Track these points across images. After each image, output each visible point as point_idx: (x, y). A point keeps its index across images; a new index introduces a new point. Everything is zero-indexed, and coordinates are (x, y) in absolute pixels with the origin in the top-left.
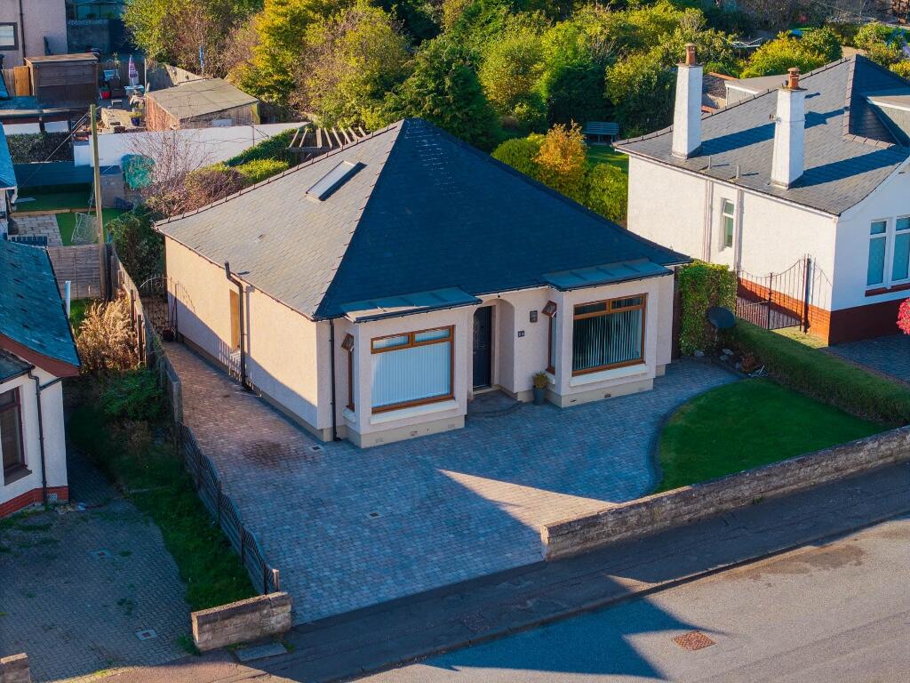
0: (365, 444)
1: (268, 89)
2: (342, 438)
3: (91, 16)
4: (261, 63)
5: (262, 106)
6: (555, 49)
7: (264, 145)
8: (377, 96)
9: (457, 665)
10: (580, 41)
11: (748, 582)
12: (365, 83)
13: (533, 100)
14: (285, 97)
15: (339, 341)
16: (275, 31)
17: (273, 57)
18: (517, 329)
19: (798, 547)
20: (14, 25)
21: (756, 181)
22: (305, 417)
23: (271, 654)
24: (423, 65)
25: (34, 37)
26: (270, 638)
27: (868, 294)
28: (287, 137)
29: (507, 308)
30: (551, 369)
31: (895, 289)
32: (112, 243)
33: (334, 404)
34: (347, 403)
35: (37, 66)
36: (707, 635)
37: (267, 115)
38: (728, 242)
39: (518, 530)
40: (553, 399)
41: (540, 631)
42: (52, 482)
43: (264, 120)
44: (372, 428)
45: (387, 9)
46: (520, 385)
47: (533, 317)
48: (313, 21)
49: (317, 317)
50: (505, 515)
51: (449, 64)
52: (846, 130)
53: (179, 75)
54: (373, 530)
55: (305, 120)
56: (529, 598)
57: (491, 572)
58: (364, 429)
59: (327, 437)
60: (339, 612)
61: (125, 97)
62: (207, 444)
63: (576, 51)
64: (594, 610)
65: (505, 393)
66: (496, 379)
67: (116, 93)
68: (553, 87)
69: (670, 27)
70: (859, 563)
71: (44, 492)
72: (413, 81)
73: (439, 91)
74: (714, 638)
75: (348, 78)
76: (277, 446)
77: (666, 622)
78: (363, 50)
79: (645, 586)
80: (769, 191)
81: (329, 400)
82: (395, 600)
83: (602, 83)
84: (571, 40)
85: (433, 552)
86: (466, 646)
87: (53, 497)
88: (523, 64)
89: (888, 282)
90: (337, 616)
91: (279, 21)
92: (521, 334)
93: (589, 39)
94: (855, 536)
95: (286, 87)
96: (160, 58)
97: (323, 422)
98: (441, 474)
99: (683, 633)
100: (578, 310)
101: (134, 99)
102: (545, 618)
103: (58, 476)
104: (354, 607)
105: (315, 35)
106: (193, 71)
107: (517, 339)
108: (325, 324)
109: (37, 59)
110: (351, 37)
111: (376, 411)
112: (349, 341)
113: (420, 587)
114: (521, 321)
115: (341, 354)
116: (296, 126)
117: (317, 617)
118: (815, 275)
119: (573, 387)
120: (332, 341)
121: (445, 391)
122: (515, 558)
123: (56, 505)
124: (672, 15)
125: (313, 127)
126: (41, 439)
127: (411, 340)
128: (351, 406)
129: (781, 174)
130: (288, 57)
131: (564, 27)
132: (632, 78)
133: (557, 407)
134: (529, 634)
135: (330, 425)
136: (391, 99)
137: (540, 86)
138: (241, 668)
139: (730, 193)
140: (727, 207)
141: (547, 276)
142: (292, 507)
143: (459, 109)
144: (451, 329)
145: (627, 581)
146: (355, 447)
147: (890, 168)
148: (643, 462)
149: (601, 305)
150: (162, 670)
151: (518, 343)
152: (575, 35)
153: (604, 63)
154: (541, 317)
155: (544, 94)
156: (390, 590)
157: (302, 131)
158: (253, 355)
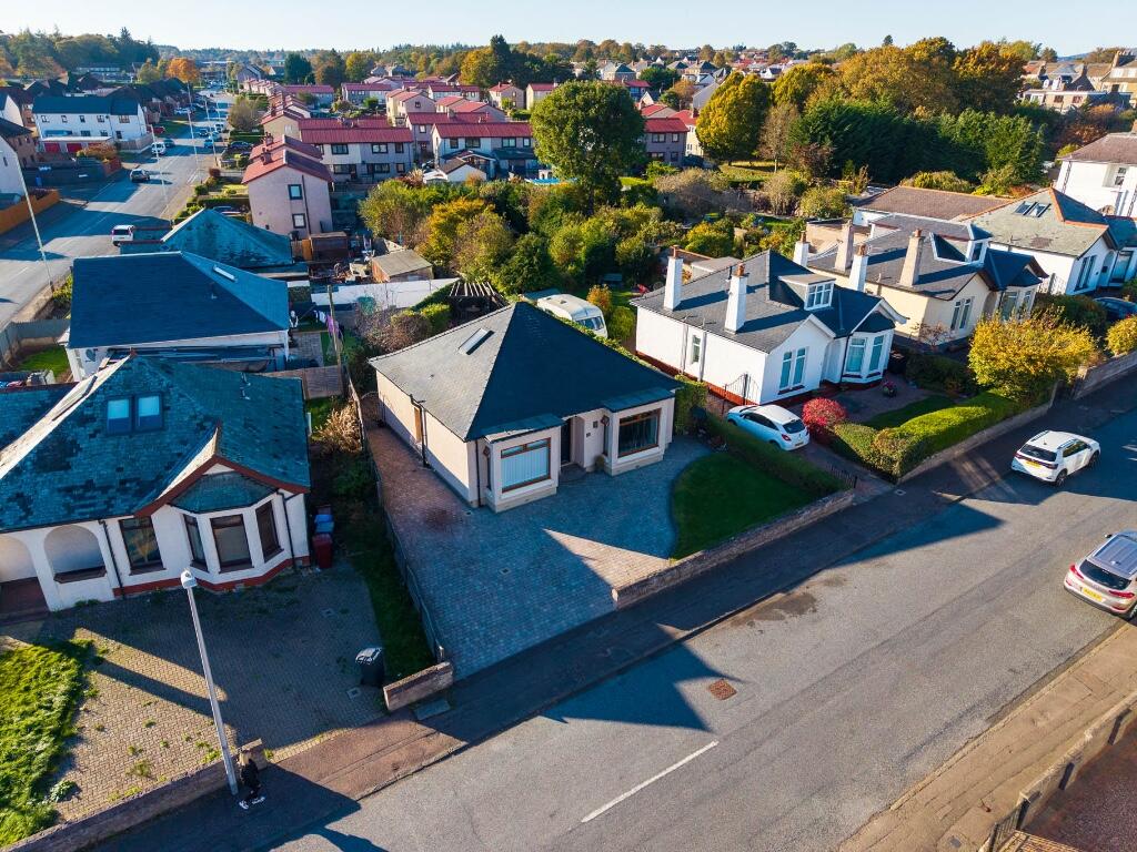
0: (497, 510)
1: (438, 258)
2: (484, 506)
3: (346, 208)
4: (433, 243)
5: (435, 268)
6: (588, 233)
7: (436, 294)
8: (497, 265)
9: (566, 716)
10: (602, 229)
11: (746, 629)
12: (490, 258)
13: (577, 262)
14: (447, 263)
15: (481, 451)
16: (438, 226)
17: (440, 241)
18: (586, 432)
19: (773, 594)
20: (304, 215)
21: (715, 327)
22: (462, 493)
23: (440, 711)
24: (522, 249)
25: (315, 223)
26: (438, 695)
27: (781, 393)
28: (448, 288)
29: (581, 421)
30: (605, 453)
31: (795, 389)
32: (346, 364)
33: (479, 486)
34: (486, 484)
35: (314, 240)
36: (730, 683)
37: (438, 274)
38: (696, 359)
39: (596, 583)
40: (607, 470)
41: (619, 678)
42: (298, 554)
43: (437, 277)
44: (501, 500)
45: (500, 215)
46: (587, 463)
47: (595, 425)
48: (460, 221)
49: (467, 440)
50: (586, 568)
51: (536, 249)
52: (768, 297)
53: (391, 246)
54: (506, 586)
55: (458, 276)
56: (609, 647)
57: (583, 622)
58: (497, 502)
59: (475, 505)
60: (485, 666)
61: (362, 256)
62: (401, 512)
63: (600, 235)
64: (652, 657)
65: (578, 466)
66: (573, 458)
67: (357, 254)
68: (588, 255)
69: (646, 218)
70: (815, 611)
71: (293, 561)
72: (516, 258)
73: (531, 265)
74: (735, 686)
75: (480, 254)
76: (444, 512)
77: (700, 670)
78: (488, 240)
79: (682, 634)
80: (724, 335)
81: (476, 484)
82: (522, 652)
83: (613, 252)
84: (598, 228)
85: (543, 604)
86: (571, 696)
87: (300, 563)
88: (573, 242)
89: (791, 385)
90: (484, 670)
91: (442, 221)
92: (588, 435)
93: (607, 228)
94: (806, 583)
95: (447, 258)
96: (380, 235)
97: (472, 497)
98: (546, 534)
99: (712, 681)
100: (622, 421)
101: (367, 258)
102: (621, 666)
103: (302, 550)
104: (495, 661)
105: (462, 230)
106: (398, 243)
107: (586, 438)
108: (473, 443)
109: (314, 236)
110: (481, 232)
111: (505, 490)
112: (487, 452)
113: (536, 639)
114: (588, 428)
115: (483, 459)
116: (453, 281)
117: (470, 673)
118: (751, 385)
119: (619, 463)
120: (477, 451)
121: (544, 474)
122: (597, 610)
123: (301, 568)
124: (646, 211)
125: (462, 281)
126: (289, 530)
127: (525, 448)
128: (489, 487)
129: (731, 324)
130: (448, 241)
131: (592, 221)
132: (630, 251)
133: (609, 476)
134: (612, 683)
135: (476, 498)
136: (504, 268)
137: (581, 254)
138: (419, 727)
139: (700, 333)
140: (696, 340)
141: (604, 402)
142: (454, 567)
143: (541, 274)
144: (549, 439)
145: (670, 629)
146: (492, 511)
147: (797, 323)
148: (666, 521)
149: (635, 417)
150: (364, 730)
151: (587, 440)
152: (599, 227)
153: (615, 241)
154: (600, 424)
155: (583, 259)
156: (518, 644)
157: (457, 283)
158: (429, 448)
